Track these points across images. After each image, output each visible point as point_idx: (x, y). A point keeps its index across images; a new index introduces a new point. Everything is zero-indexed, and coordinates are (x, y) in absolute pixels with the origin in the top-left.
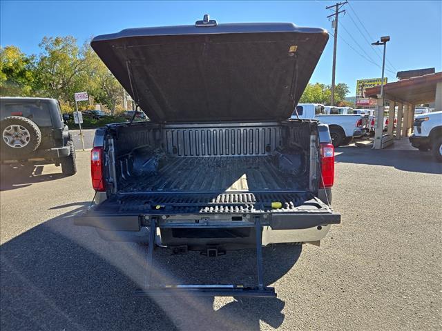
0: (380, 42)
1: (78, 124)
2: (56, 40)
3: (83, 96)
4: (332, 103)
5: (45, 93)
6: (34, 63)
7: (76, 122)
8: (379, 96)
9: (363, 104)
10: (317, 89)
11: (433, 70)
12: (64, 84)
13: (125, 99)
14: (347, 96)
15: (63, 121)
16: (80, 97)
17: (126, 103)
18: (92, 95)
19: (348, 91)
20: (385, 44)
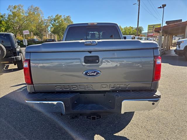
0: (162, 7)
1: (25, 45)
2: (14, 7)
3: (27, 32)
4: (137, 35)
5: (11, 31)
6: (5, 17)
7: (24, 44)
8: (161, 32)
9: (150, 36)
10: (130, 29)
11: (181, 20)
12: (19, 27)
13: (47, 34)
14: (143, 32)
15: (17, 44)
16: (26, 32)
17: (48, 35)
18: (32, 32)
19: (143, 30)
20: (164, 8)
